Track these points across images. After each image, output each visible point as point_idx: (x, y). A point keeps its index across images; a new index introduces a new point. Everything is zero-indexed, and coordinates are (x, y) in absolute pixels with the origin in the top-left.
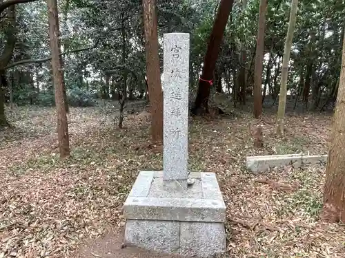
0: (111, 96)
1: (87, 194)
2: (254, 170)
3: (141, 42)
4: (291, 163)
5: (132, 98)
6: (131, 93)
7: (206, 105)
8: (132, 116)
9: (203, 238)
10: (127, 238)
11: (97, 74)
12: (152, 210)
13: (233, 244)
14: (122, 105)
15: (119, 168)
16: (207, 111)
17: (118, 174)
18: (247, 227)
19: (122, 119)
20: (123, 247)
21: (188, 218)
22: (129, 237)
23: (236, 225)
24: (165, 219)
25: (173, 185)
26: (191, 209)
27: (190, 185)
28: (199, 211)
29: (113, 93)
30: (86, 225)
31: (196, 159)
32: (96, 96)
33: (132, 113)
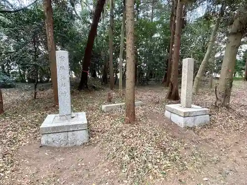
0: (27, 81)
1: (18, 129)
2: (105, 111)
3: (46, 48)
4: (121, 107)
5: (42, 82)
6: (41, 79)
7: (86, 84)
8: (43, 92)
9: (79, 137)
10: (42, 143)
11: (17, 67)
12: (54, 128)
13: (92, 138)
14: (36, 85)
15: (36, 117)
16: (87, 87)
17: (36, 119)
18: (98, 132)
19: (36, 93)
20: (40, 147)
21: (71, 129)
22: (43, 142)
23: (94, 132)
24: (61, 131)
25: (64, 118)
26: (73, 125)
27: (73, 117)
28: (76, 126)
29: (28, 78)
30: (19, 141)
31: (76, 106)
32: (16, 81)
33: (42, 90)
